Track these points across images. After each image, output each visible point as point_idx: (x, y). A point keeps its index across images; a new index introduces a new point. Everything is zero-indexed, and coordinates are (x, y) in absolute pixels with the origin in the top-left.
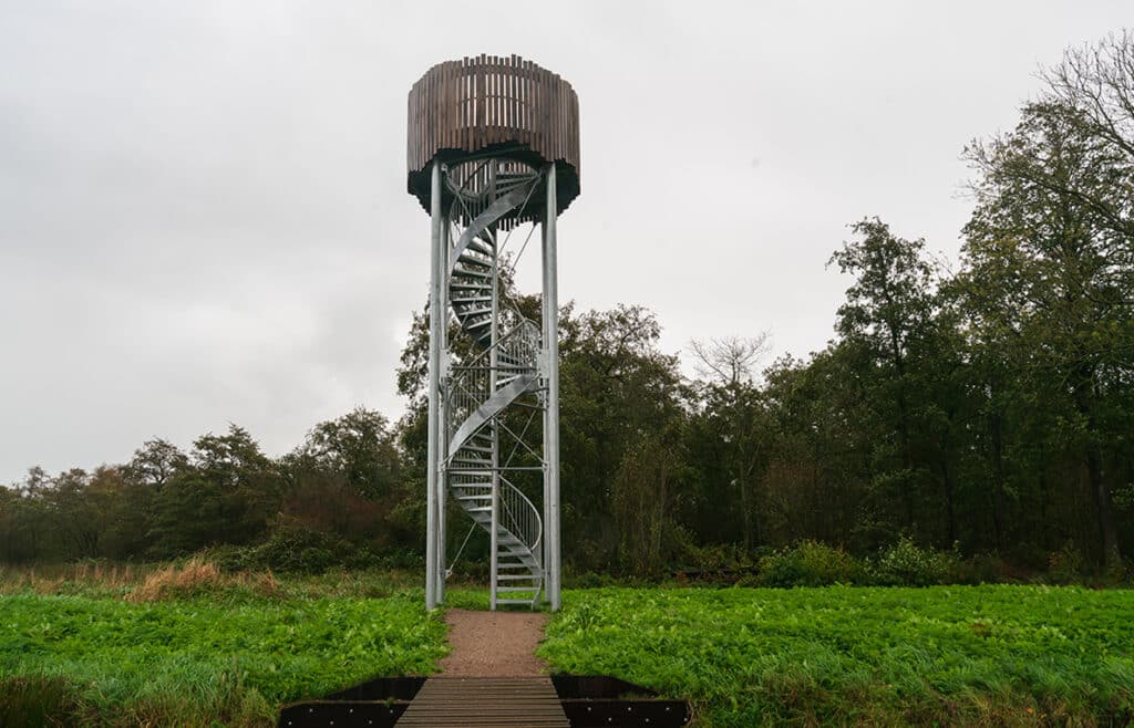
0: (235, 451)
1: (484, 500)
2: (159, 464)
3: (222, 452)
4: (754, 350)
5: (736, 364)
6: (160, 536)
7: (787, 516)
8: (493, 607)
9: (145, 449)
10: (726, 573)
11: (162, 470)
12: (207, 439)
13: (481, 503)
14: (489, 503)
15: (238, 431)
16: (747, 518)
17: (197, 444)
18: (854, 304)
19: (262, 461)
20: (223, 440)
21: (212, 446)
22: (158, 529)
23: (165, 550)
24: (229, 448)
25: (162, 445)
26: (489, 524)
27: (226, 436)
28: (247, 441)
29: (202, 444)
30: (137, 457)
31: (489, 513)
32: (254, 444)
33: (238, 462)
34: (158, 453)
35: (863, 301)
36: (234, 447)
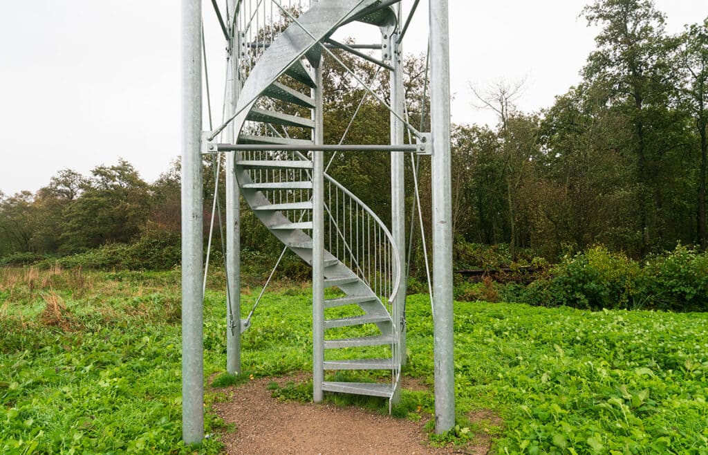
0: (122, 176)
1: (298, 211)
2: (68, 186)
3: (113, 178)
4: (517, 88)
5: (504, 100)
6: (68, 238)
7: (555, 223)
8: (317, 396)
9: (57, 176)
10: (506, 272)
11: (72, 190)
12: (101, 168)
13: (293, 215)
14: (308, 216)
15: (124, 163)
16: (513, 224)
17: (93, 172)
18: (601, 49)
19: (143, 185)
20: (113, 168)
21: (105, 174)
22: (67, 234)
23: (71, 247)
24: (118, 174)
25: (70, 173)
26: (309, 251)
27: (115, 166)
28: (130, 170)
29: (97, 172)
30: (53, 181)
31: (309, 232)
32: (135, 173)
33: (125, 185)
34: (68, 178)
35: (608, 46)
36: (122, 174)
